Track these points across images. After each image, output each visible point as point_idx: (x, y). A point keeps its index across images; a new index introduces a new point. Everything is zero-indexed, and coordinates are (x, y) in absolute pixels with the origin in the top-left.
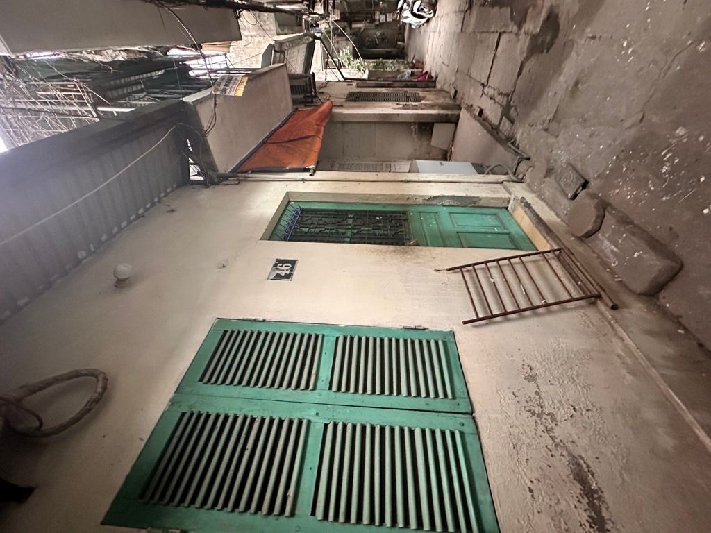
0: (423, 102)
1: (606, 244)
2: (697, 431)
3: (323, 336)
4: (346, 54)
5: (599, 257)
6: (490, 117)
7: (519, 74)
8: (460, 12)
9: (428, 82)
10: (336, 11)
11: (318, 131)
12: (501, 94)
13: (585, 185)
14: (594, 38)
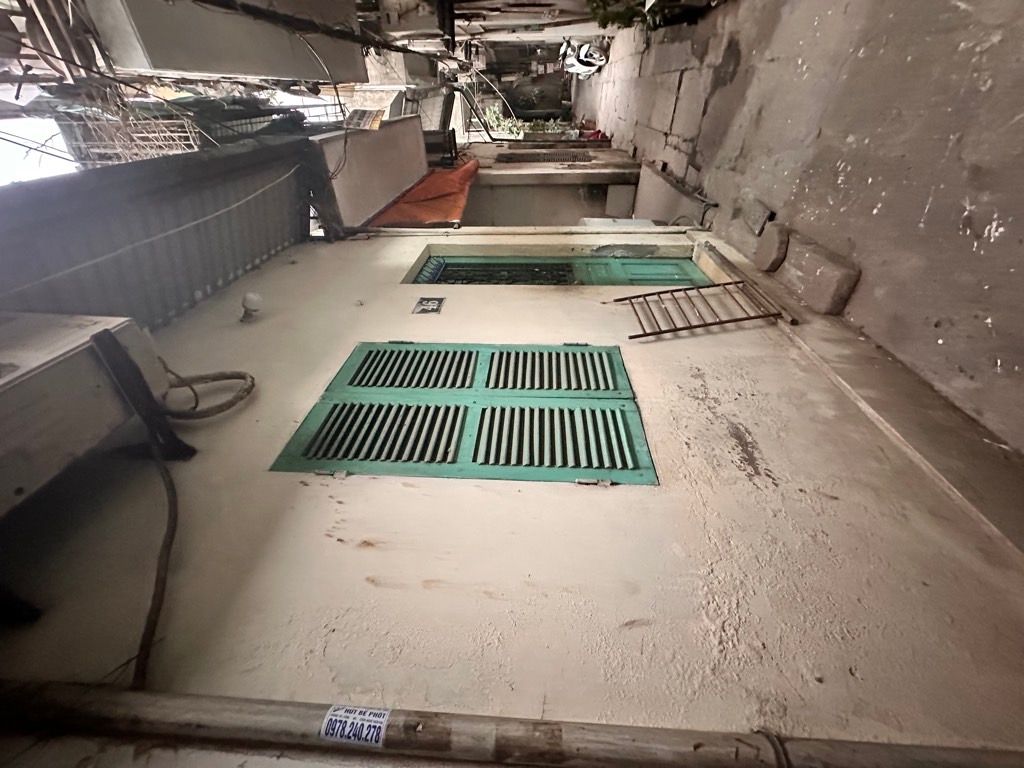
0: (594, 162)
1: (791, 272)
2: (860, 405)
3: (478, 352)
4: (495, 112)
5: (787, 287)
6: (674, 170)
7: (704, 112)
8: (637, 53)
9: (603, 141)
10: (480, 56)
11: (462, 190)
12: (685, 141)
13: (772, 217)
14: (772, 60)
